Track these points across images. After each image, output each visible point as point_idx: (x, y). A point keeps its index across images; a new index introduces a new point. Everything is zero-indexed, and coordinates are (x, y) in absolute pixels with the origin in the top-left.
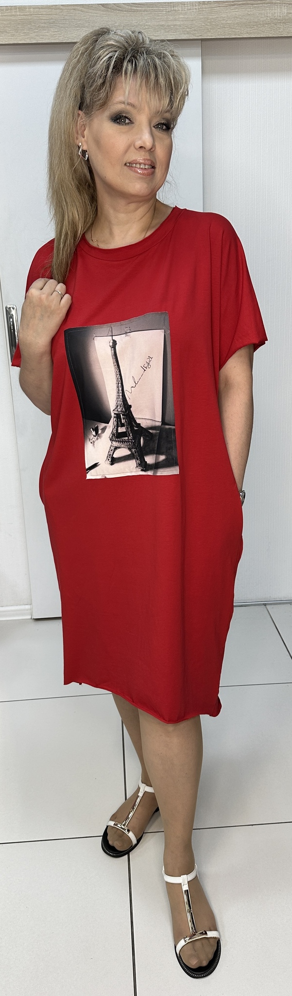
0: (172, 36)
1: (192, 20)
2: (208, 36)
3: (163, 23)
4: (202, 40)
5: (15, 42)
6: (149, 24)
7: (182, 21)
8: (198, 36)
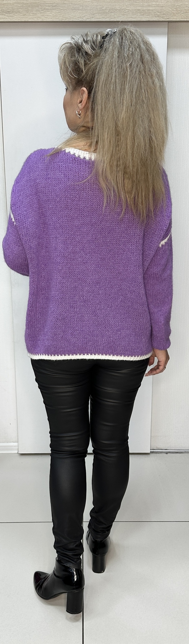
0: (146, 18)
1: (162, 6)
2: (173, 19)
3: (140, 8)
4: (169, 22)
5: (26, 20)
6: (129, 8)
7: (154, 7)
8: (166, 19)
